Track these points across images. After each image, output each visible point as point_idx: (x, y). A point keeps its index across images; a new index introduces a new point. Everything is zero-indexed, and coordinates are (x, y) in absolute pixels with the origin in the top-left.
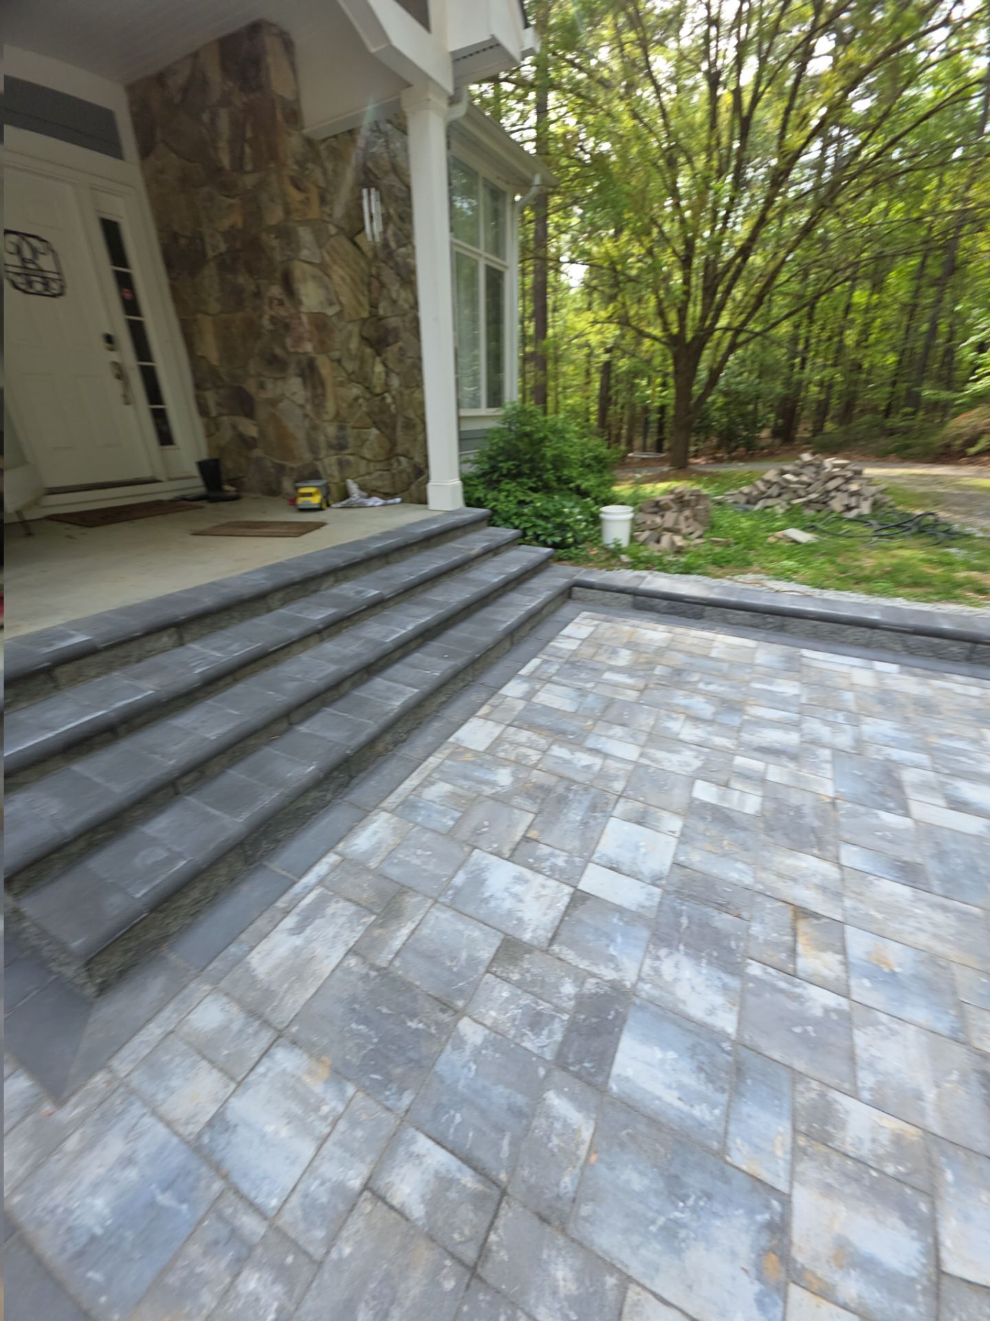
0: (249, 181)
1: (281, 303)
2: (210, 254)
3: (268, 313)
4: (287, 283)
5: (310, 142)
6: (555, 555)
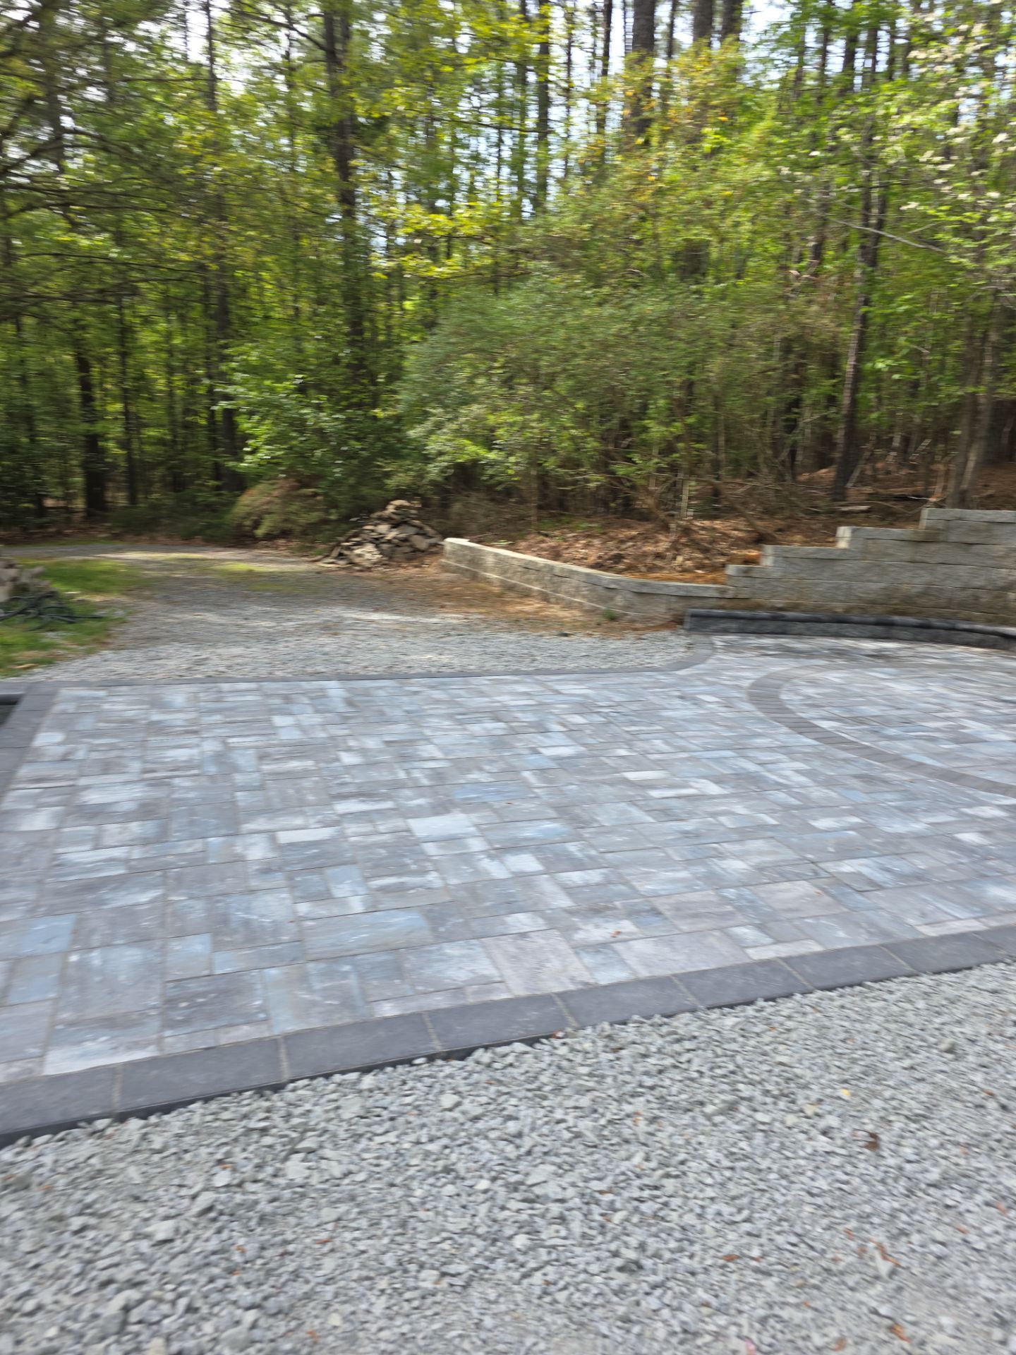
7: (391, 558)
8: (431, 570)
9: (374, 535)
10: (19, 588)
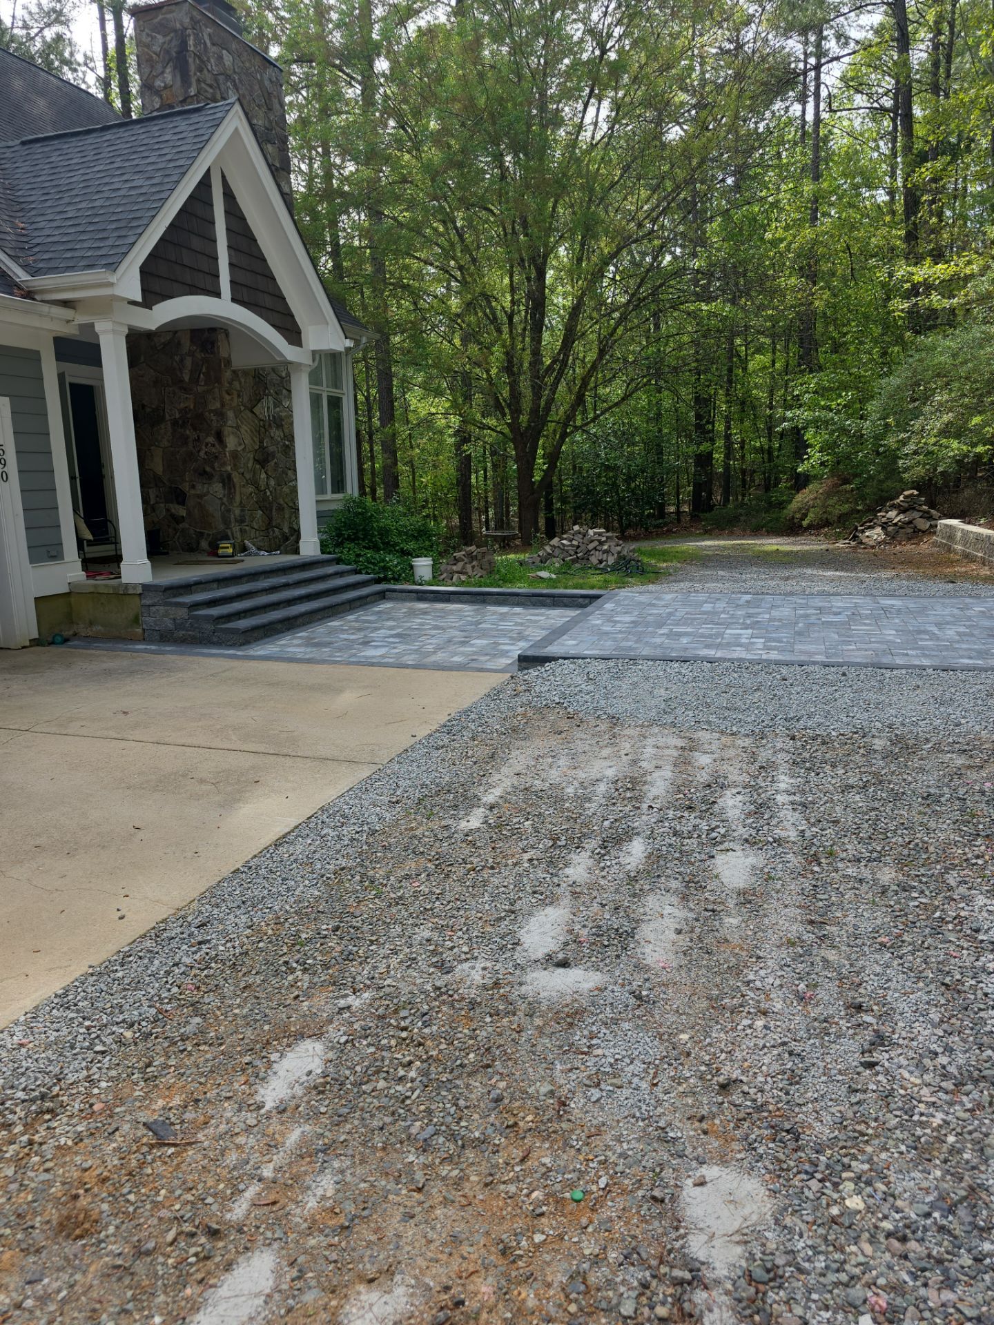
0: (200, 389)
1: (213, 445)
2: (167, 417)
3: (204, 449)
4: (219, 437)
5: (234, 372)
6: (378, 581)
7: (893, 538)
8: (924, 547)
9: (884, 520)
10: (621, 558)
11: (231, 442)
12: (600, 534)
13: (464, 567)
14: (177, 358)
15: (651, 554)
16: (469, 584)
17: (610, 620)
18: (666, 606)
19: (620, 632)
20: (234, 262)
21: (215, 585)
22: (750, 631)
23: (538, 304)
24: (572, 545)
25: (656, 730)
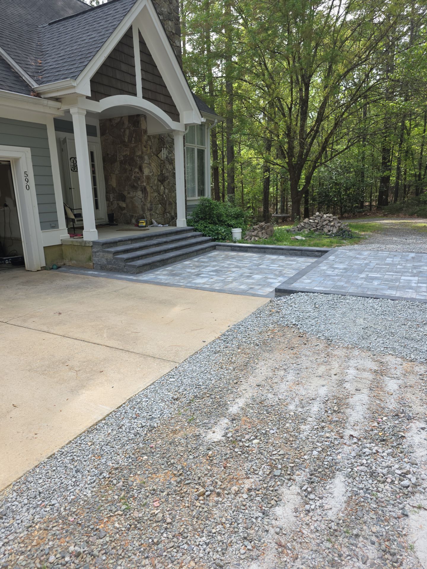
0: (133, 145)
1: (138, 173)
2: (118, 160)
3: (134, 175)
4: (141, 169)
5: (149, 136)
6: (214, 240)
10: (340, 229)
11: (146, 171)
12: (330, 217)
13: (257, 233)
14: (122, 130)
15: (356, 227)
16: (259, 242)
17: (332, 267)
18: (365, 259)
19: (337, 275)
20: (144, 77)
21: (130, 242)
22: (416, 278)
23: (304, 102)
24: (314, 223)
25: (356, 352)
